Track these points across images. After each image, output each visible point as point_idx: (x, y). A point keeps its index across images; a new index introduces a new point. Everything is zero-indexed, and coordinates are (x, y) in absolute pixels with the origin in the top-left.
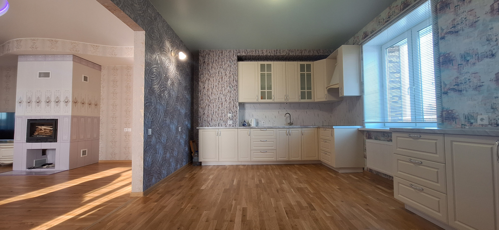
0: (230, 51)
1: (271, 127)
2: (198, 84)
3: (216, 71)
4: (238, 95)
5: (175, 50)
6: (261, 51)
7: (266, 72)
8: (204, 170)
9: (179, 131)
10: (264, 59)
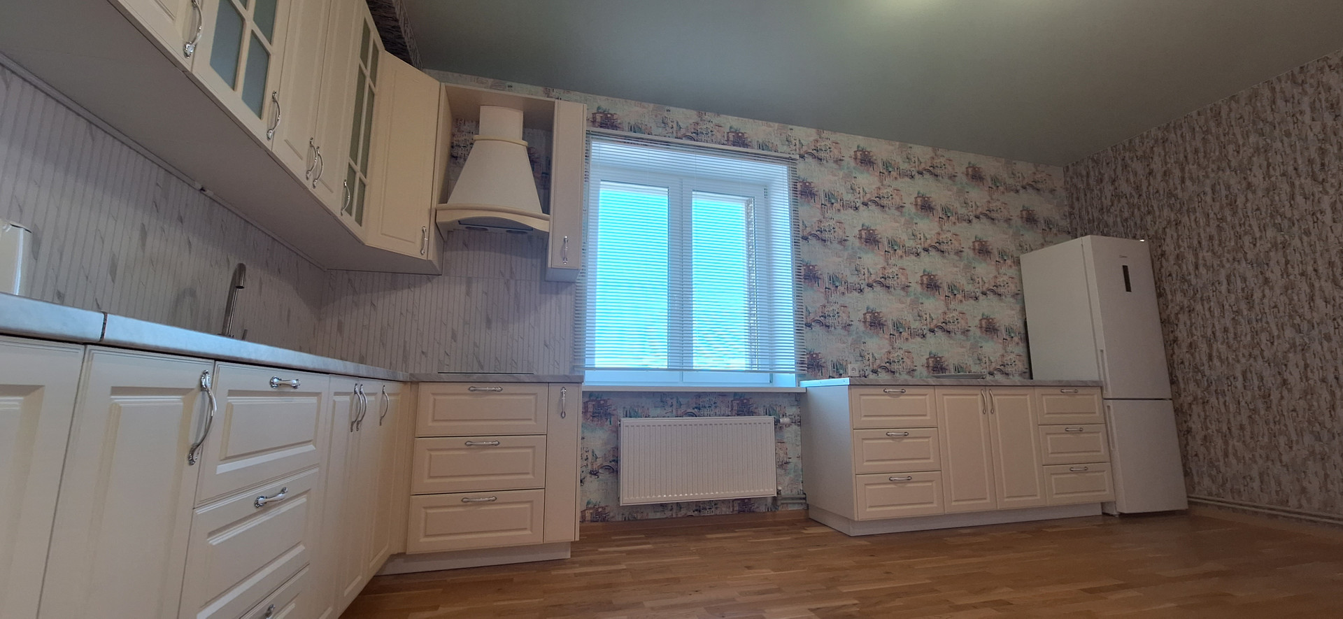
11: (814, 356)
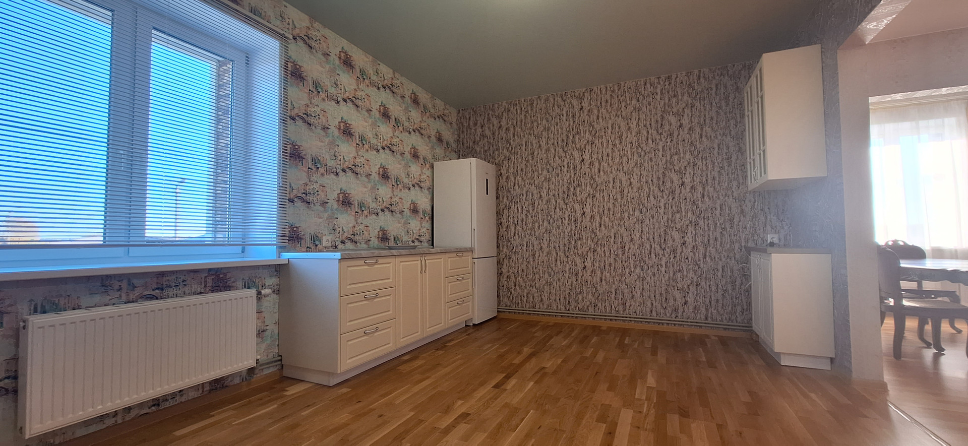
11: (295, 229)
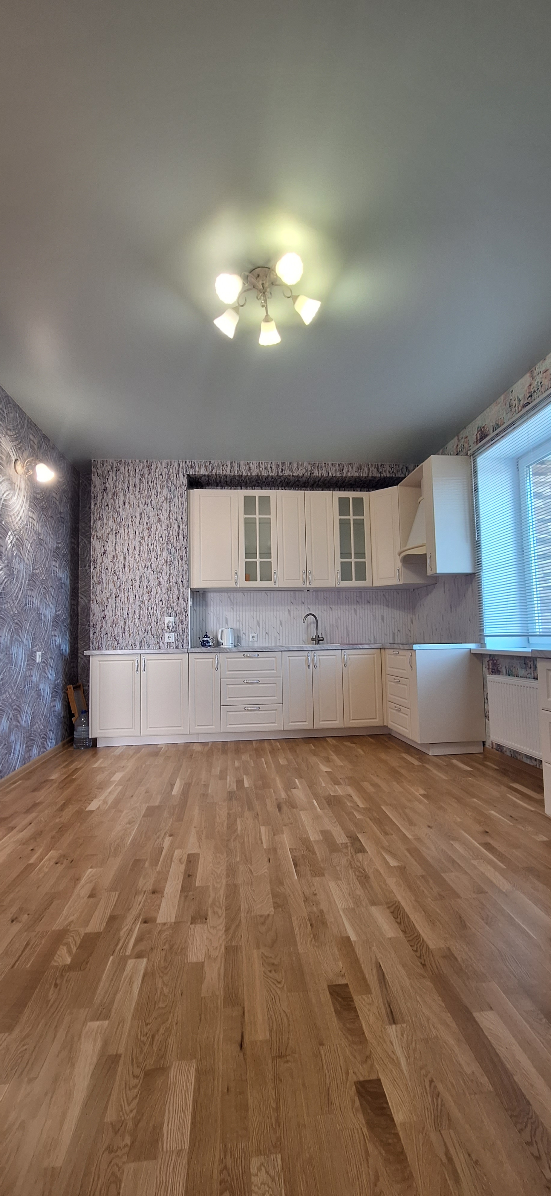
0: (169, 464)
1: (269, 649)
2: (90, 542)
3: (135, 511)
4: (188, 570)
5: (28, 458)
6: (245, 465)
7: (257, 516)
8: (101, 760)
9: (35, 661)
10: (253, 483)
